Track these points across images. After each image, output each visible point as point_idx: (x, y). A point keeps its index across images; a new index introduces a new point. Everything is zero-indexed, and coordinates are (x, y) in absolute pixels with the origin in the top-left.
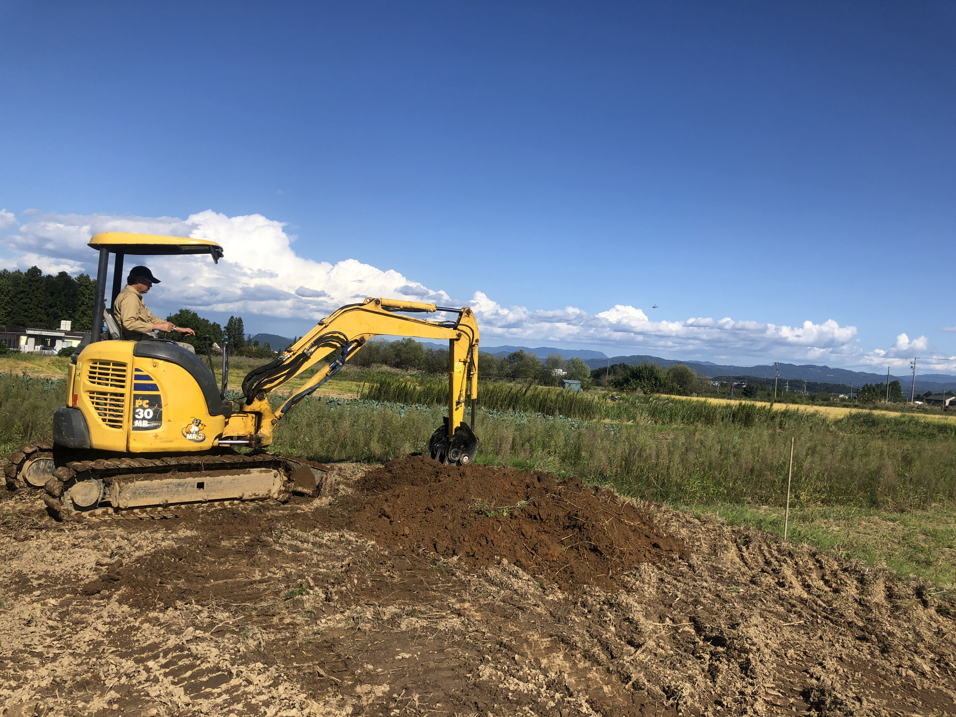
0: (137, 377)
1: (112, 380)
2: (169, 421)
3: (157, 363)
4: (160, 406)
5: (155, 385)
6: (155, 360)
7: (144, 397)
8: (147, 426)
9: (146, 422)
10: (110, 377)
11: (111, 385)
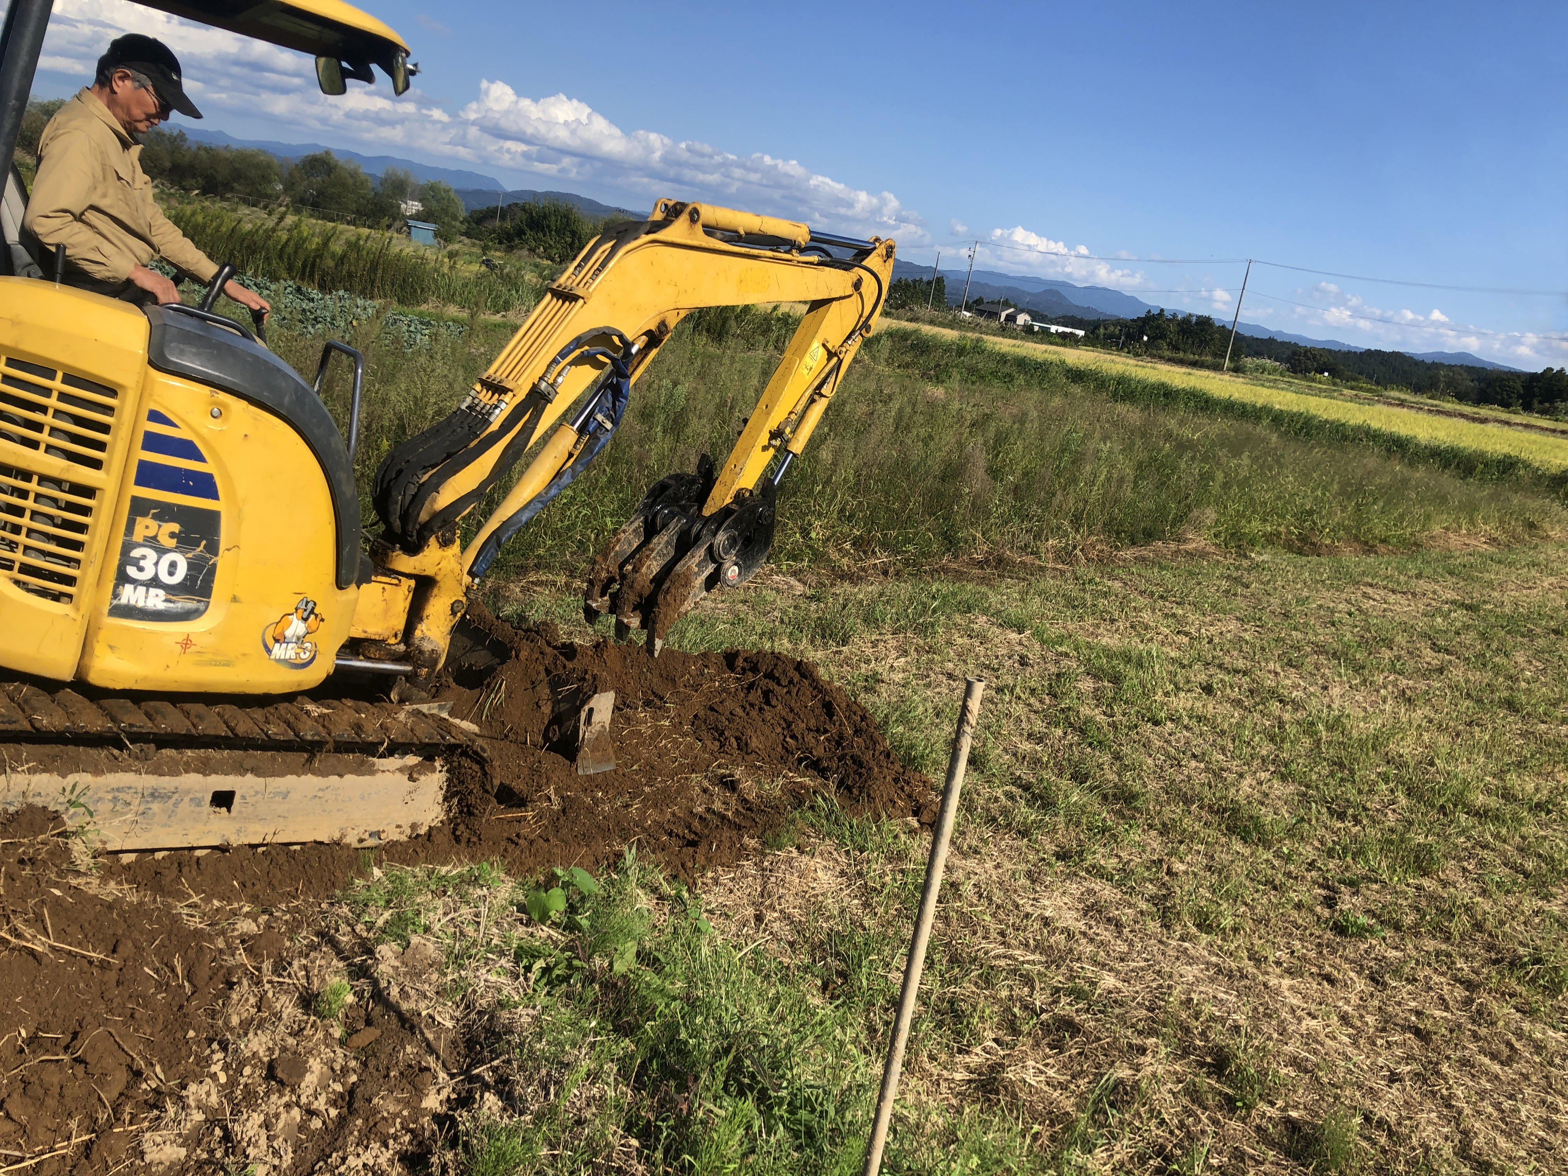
0: (152, 442)
1: (53, 431)
2: (235, 599)
3: (226, 406)
4: (213, 548)
5: (210, 477)
6: (223, 396)
7: (165, 513)
8: (161, 606)
9: (161, 593)
10: (48, 419)
11: (49, 449)
